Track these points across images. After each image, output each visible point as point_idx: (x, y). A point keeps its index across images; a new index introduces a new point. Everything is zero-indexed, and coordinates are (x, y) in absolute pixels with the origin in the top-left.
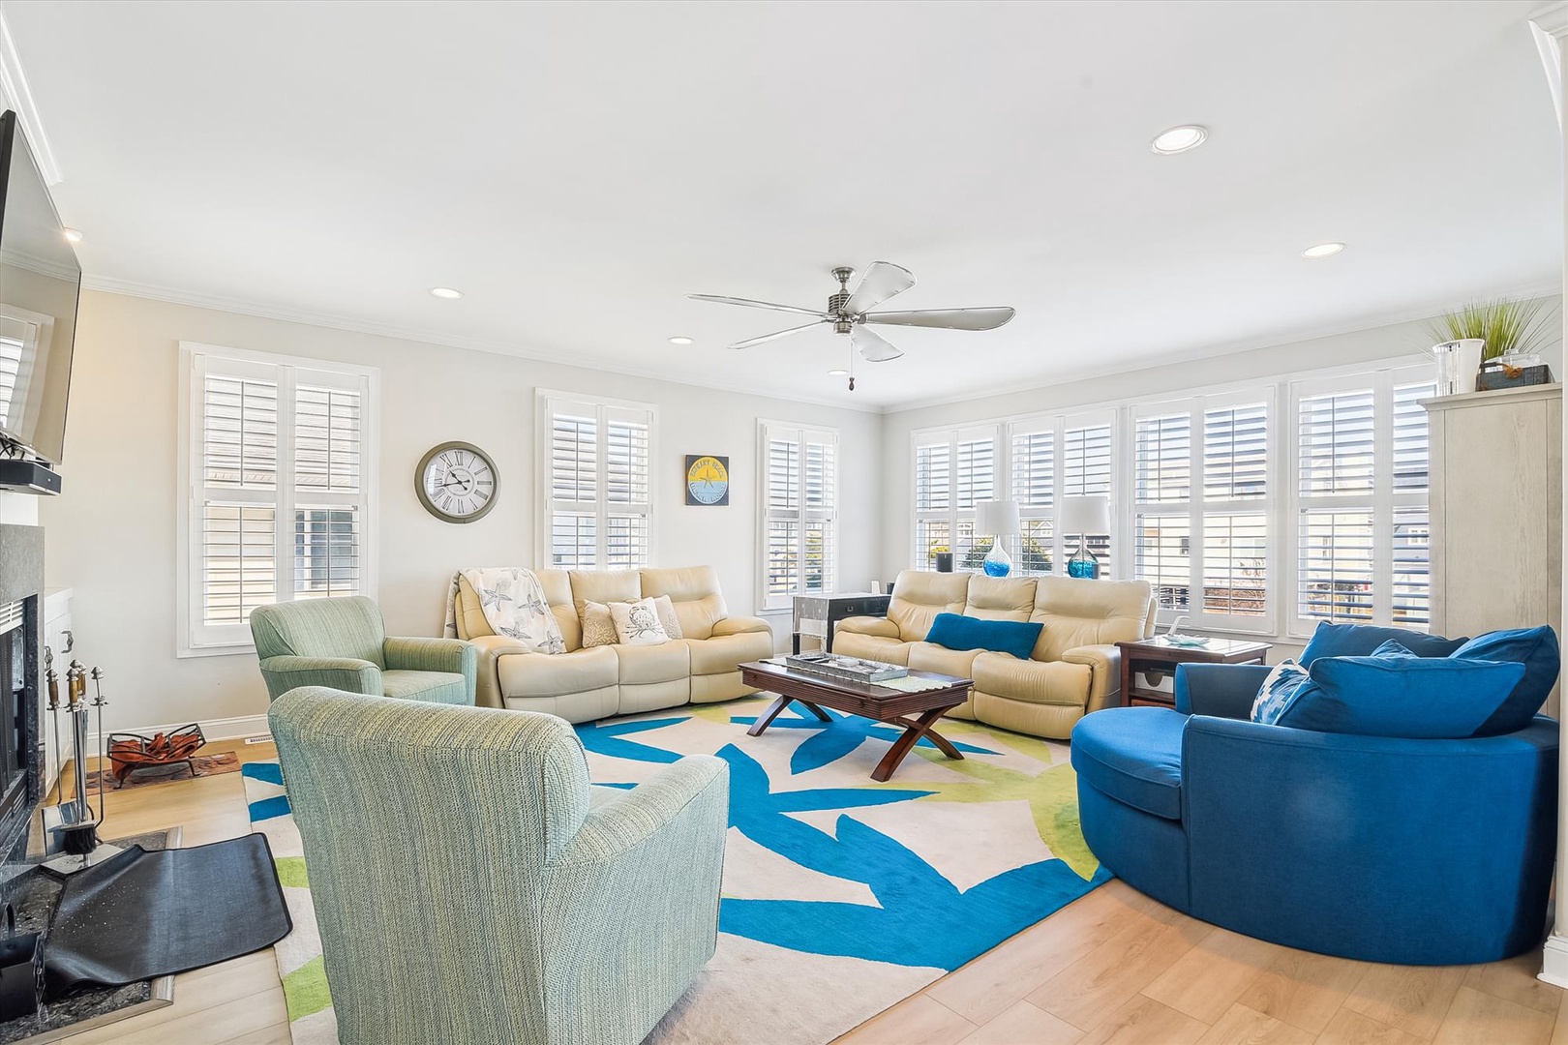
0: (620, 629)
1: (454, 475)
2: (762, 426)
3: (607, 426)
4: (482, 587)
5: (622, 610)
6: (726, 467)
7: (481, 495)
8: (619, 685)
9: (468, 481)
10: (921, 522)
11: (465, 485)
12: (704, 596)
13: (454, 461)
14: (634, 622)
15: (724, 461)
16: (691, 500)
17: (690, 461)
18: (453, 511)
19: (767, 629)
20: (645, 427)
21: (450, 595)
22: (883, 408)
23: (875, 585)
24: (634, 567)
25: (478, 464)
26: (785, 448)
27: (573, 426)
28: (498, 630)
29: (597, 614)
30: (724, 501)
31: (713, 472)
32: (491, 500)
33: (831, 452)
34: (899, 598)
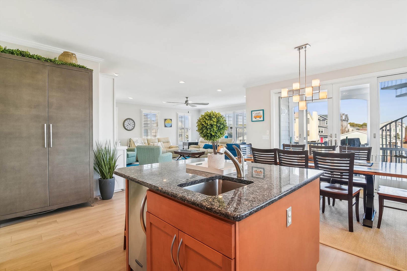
1: (129, 123)
2: (177, 114)
3: (152, 114)
4: (134, 141)
5: (155, 144)
6: (171, 121)
9: (131, 124)
12: (168, 142)
13: (129, 121)
15: (171, 120)
16: (165, 126)
17: (165, 120)
18: (129, 129)
19: (178, 147)
20: (158, 114)
21: (129, 142)
22: (199, 109)
23: (197, 140)
24: (157, 138)
25: (132, 122)
26: (182, 117)
27: (146, 115)
30: (171, 126)
31: (169, 121)
32: (134, 127)
33: (190, 118)
34: (200, 142)
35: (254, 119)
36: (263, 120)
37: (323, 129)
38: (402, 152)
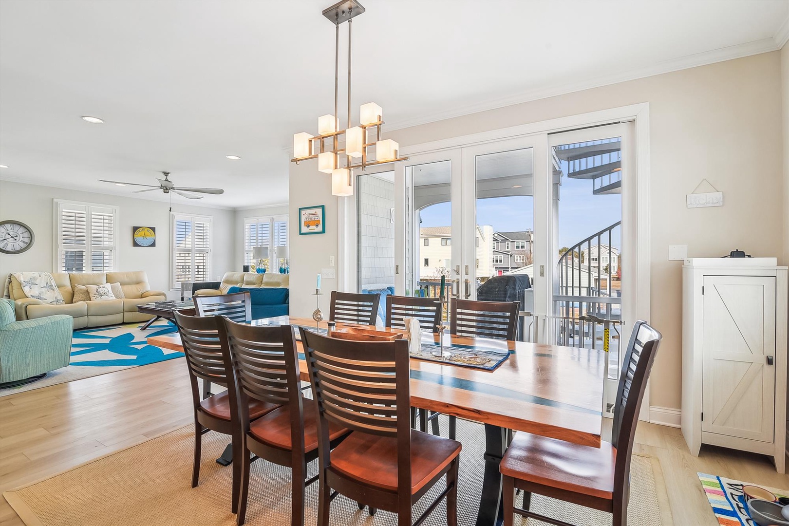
0: (91, 295)
1: (9, 234)
2: (173, 215)
3: (92, 214)
4: (22, 280)
5: (92, 288)
6: (154, 231)
7: (24, 242)
8: (88, 316)
9: (17, 236)
10: (247, 253)
11: (15, 238)
12: (138, 283)
13: (9, 228)
14: (98, 293)
15: (153, 229)
16: (136, 244)
17: (135, 229)
18: (9, 249)
19: (164, 294)
20: (112, 215)
21: (6, 283)
22: (235, 208)
24: (105, 272)
25: (22, 230)
26: (184, 224)
27: (74, 215)
28: (30, 296)
29: (81, 289)
30: (153, 245)
31: (147, 233)
32: (29, 245)
33: (208, 226)
34: (223, 282)
35: (305, 229)
36: (323, 232)
37: (502, 256)
38: (599, 305)
